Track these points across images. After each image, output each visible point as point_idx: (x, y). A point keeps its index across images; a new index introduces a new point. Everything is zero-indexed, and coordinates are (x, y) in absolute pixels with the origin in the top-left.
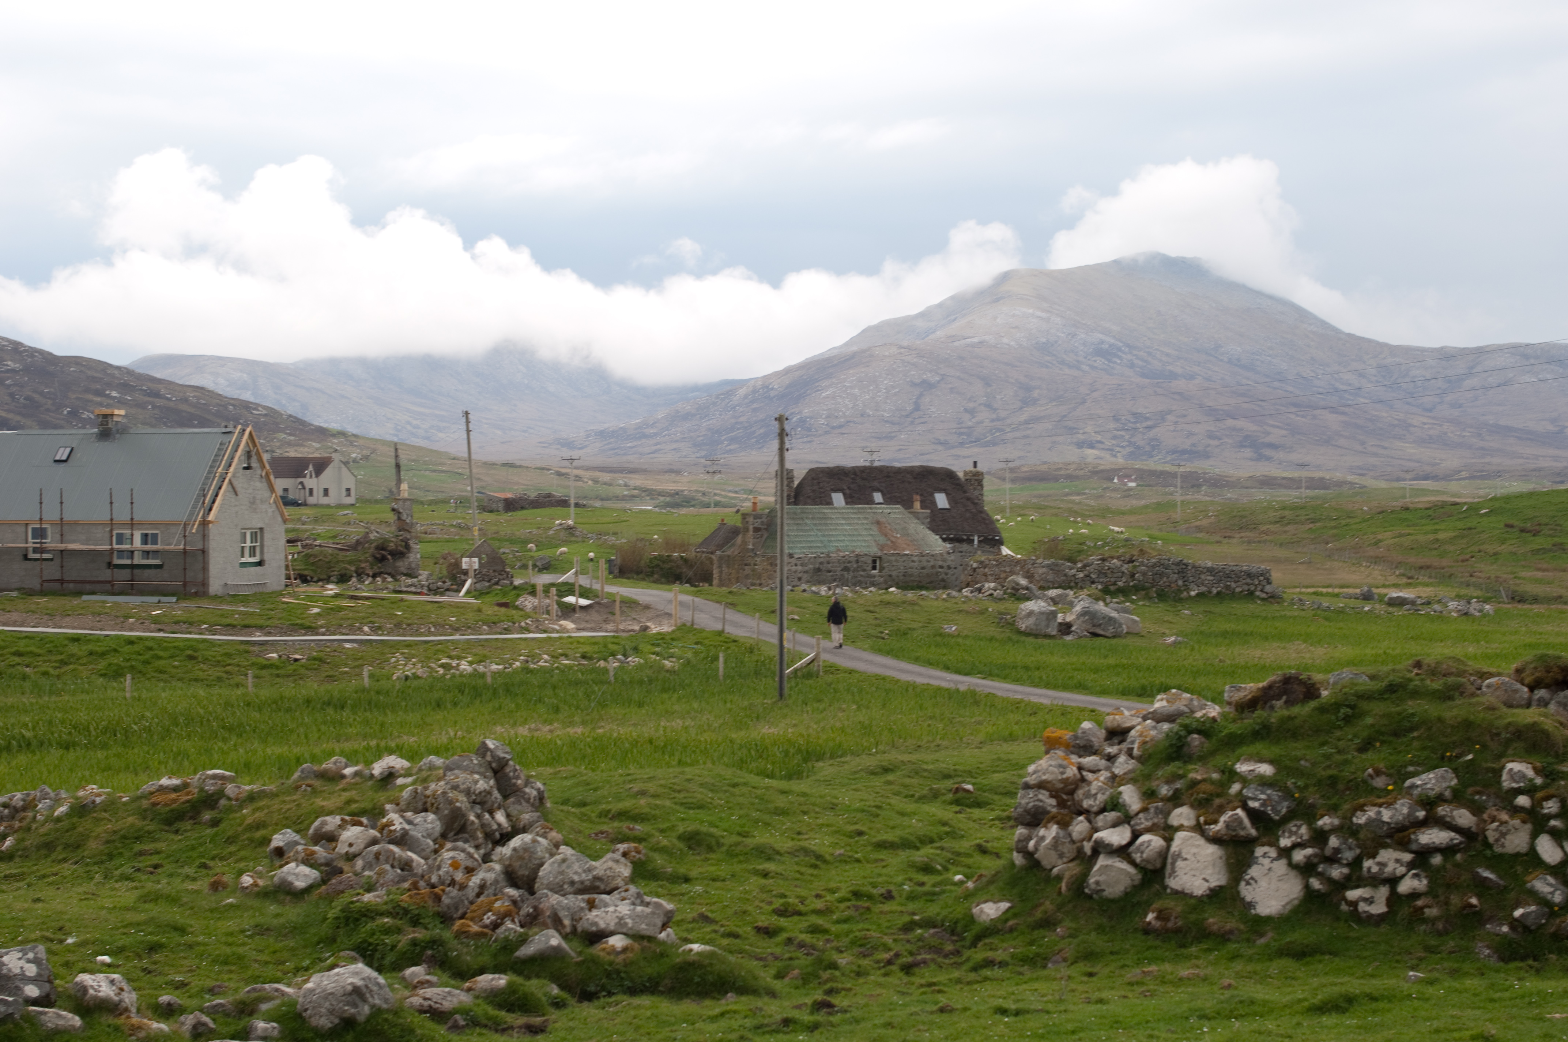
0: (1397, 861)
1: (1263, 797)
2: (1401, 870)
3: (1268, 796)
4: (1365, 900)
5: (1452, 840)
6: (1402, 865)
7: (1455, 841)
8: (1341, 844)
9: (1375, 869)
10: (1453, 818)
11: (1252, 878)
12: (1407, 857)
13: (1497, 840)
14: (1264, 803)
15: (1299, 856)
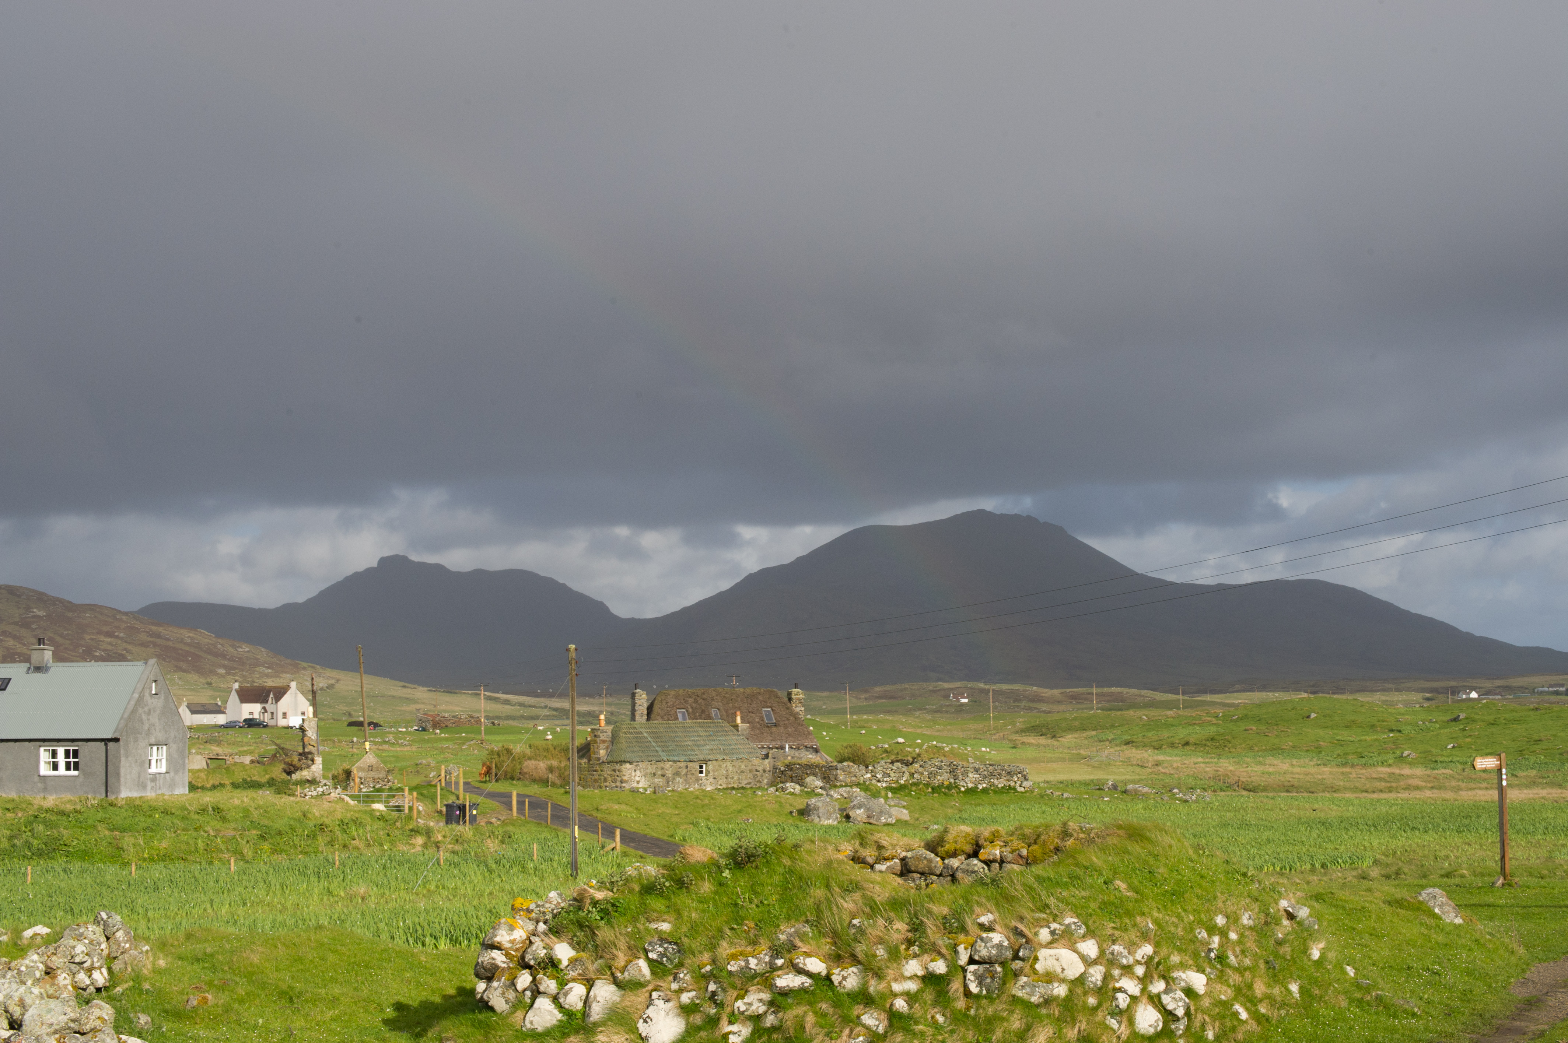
0: (761, 1000)
1: (661, 950)
2: (762, 1009)
3: (666, 949)
4: (734, 1033)
5: (803, 983)
6: (764, 1004)
7: (806, 985)
8: (717, 988)
9: (743, 1008)
10: (805, 964)
11: (648, 1017)
12: (766, 996)
13: (840, 983)
14: (662, 955)
15: (686, 998)
